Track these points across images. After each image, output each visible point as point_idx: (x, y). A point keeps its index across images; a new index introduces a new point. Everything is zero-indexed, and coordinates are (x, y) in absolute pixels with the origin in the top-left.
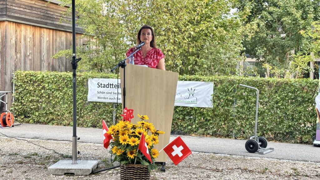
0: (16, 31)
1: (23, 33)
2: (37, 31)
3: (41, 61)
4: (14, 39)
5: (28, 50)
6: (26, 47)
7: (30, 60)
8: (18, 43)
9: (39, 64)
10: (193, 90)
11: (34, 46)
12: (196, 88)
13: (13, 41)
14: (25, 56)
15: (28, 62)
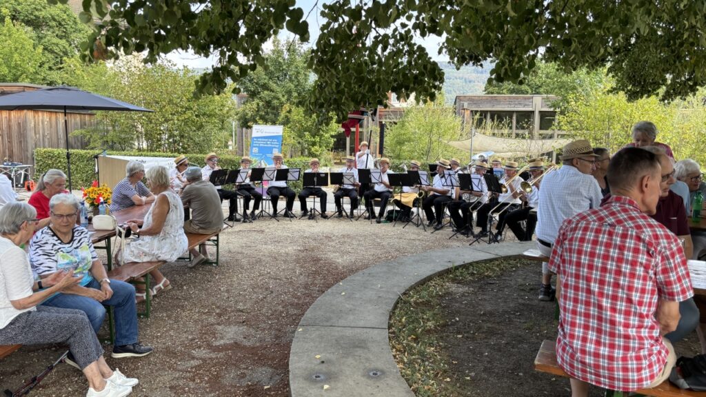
0: (34, 117)
1: (40, 118)
2: (53, 116)
3: (58, 139)
4: (33, 123)
5: (46, 131)
6: (44, 129)
7: (48, 139)
8: (37, 126)
9: (56, 141)
11: (51, 127)
13: (32, 125)
14: (44, 136)
15: (46, 140)
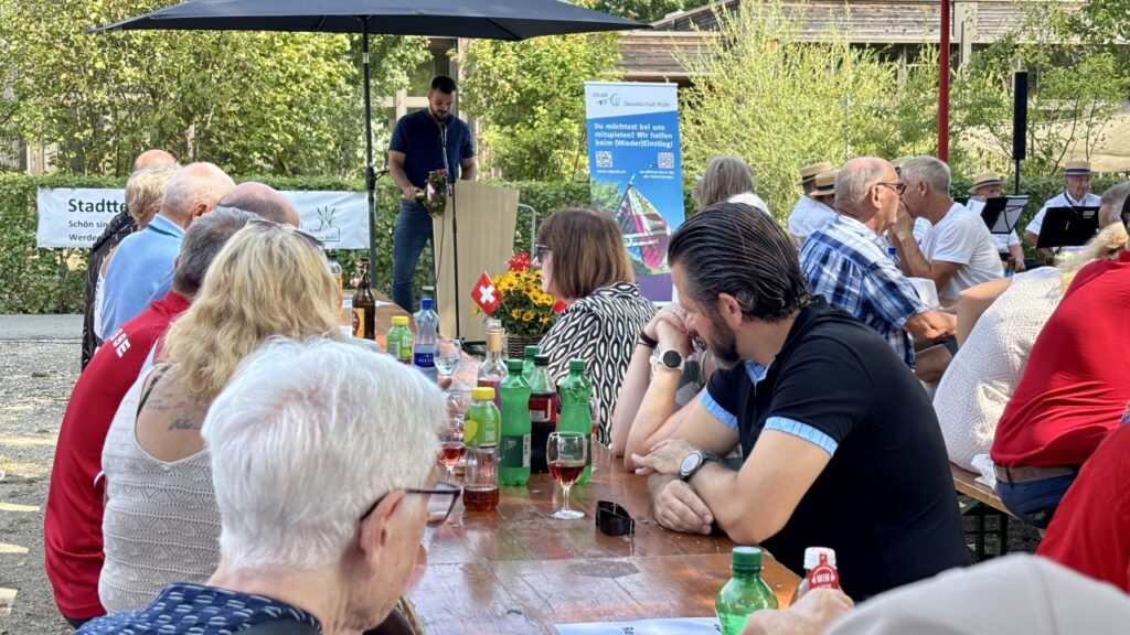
10: (329, 212)
12: (336, 207)
